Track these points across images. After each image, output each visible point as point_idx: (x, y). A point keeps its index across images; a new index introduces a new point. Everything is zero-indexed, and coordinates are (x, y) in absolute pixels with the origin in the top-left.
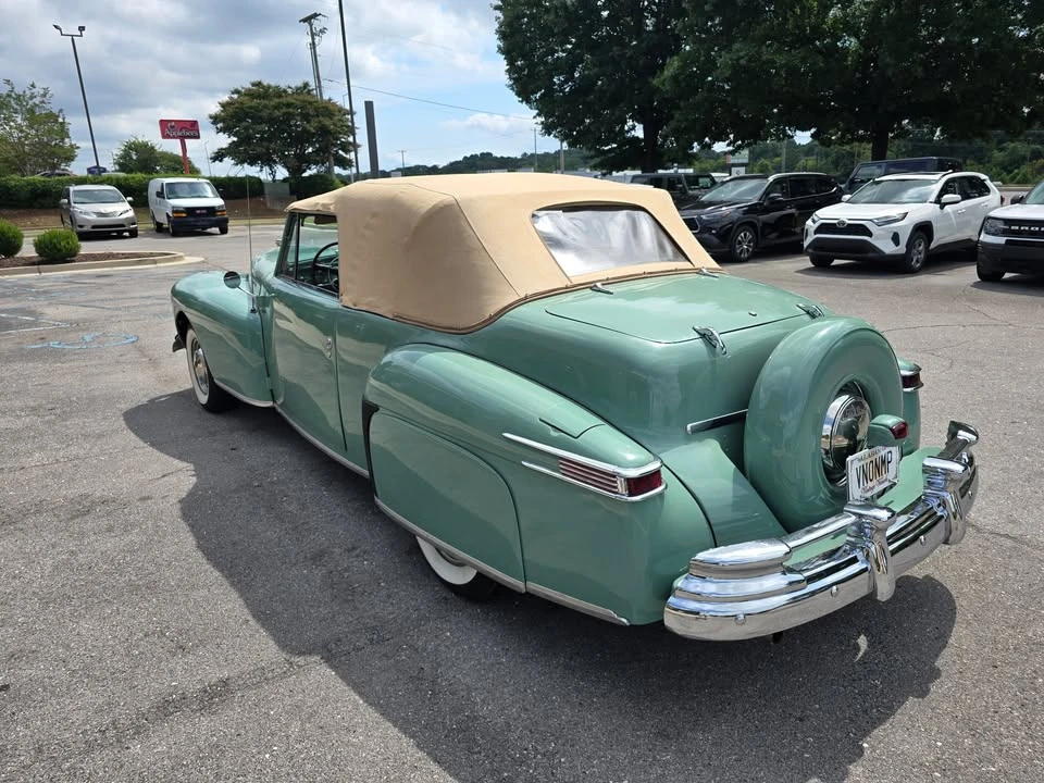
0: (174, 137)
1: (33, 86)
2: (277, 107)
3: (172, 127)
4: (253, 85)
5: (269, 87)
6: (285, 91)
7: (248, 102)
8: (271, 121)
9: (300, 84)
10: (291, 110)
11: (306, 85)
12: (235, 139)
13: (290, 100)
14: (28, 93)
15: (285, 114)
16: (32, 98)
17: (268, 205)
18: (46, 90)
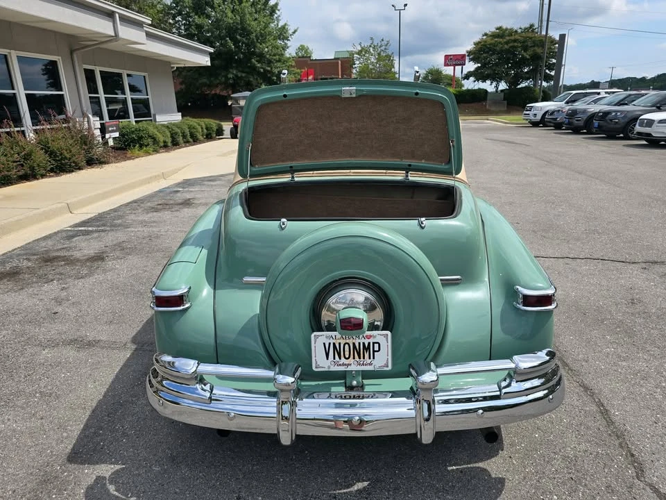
0: (450, 65)
1: (383, 40)
2: (507, 43)
3: (451, 59)
4: (497, 29)
5: (507, 29)
6: (516, 31)
7: (489, 41)
8: (501, 52)
9: (528, 26)
10: (516, 44)
11: (532, 26)
12: (479, 65)
13: (517, 37)
14: (379, 45)
15: (511, 47)
16: (381, 46)
17: (487, 107)
18: (388, 42)
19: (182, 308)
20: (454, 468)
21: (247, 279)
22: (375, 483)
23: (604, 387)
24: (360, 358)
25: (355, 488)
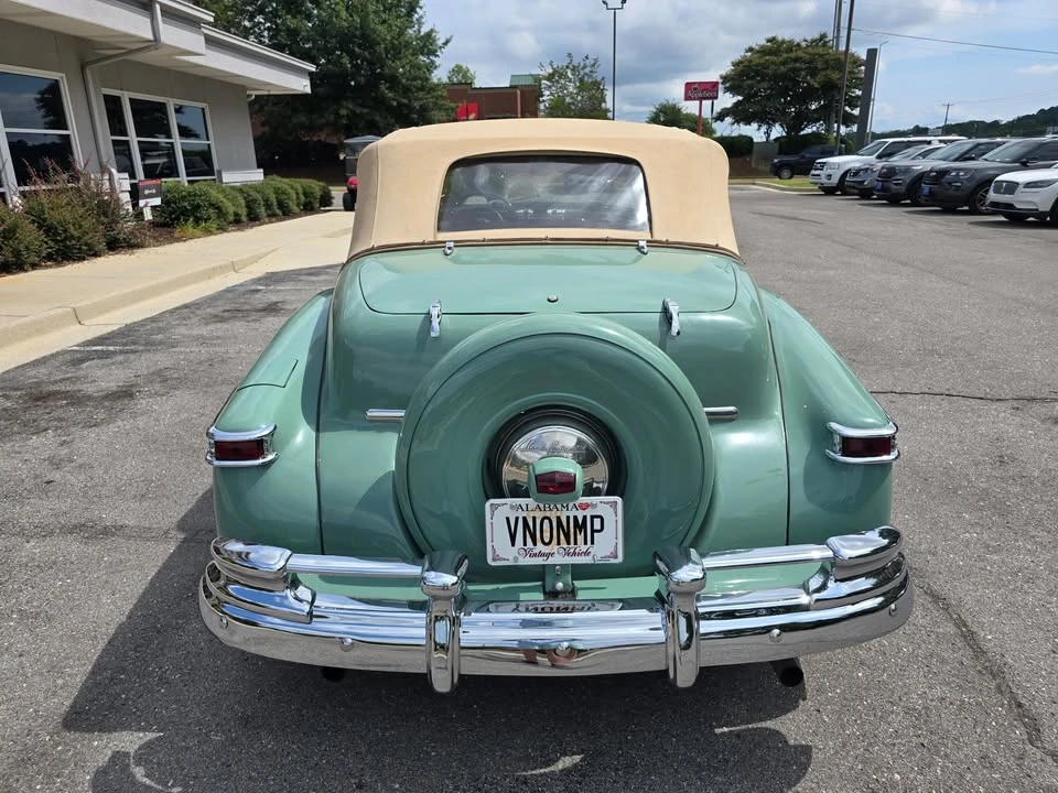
0: (695, 99)
1: (587, 58)
2: (784, 63)
3: (695, 89)
4: (768, 41)
5: (783, 42)
6: (798, 45)
7: (757, 60)
8: (776, 77)
9: (817, 36)
10: (798, 65)
11: (823, 36)
12: (740, 98)
13: (800, 54)
14: (582, 64)
15: (791, 69)
16: (585, 67)
17: (753, 164)
18: (596, 60)
19: (261, 461)
20: (726, 729)
21: (373, 413)
22: (592, 757)
23: (966, 594)
24: (569, 543)
25: (560, 765)
